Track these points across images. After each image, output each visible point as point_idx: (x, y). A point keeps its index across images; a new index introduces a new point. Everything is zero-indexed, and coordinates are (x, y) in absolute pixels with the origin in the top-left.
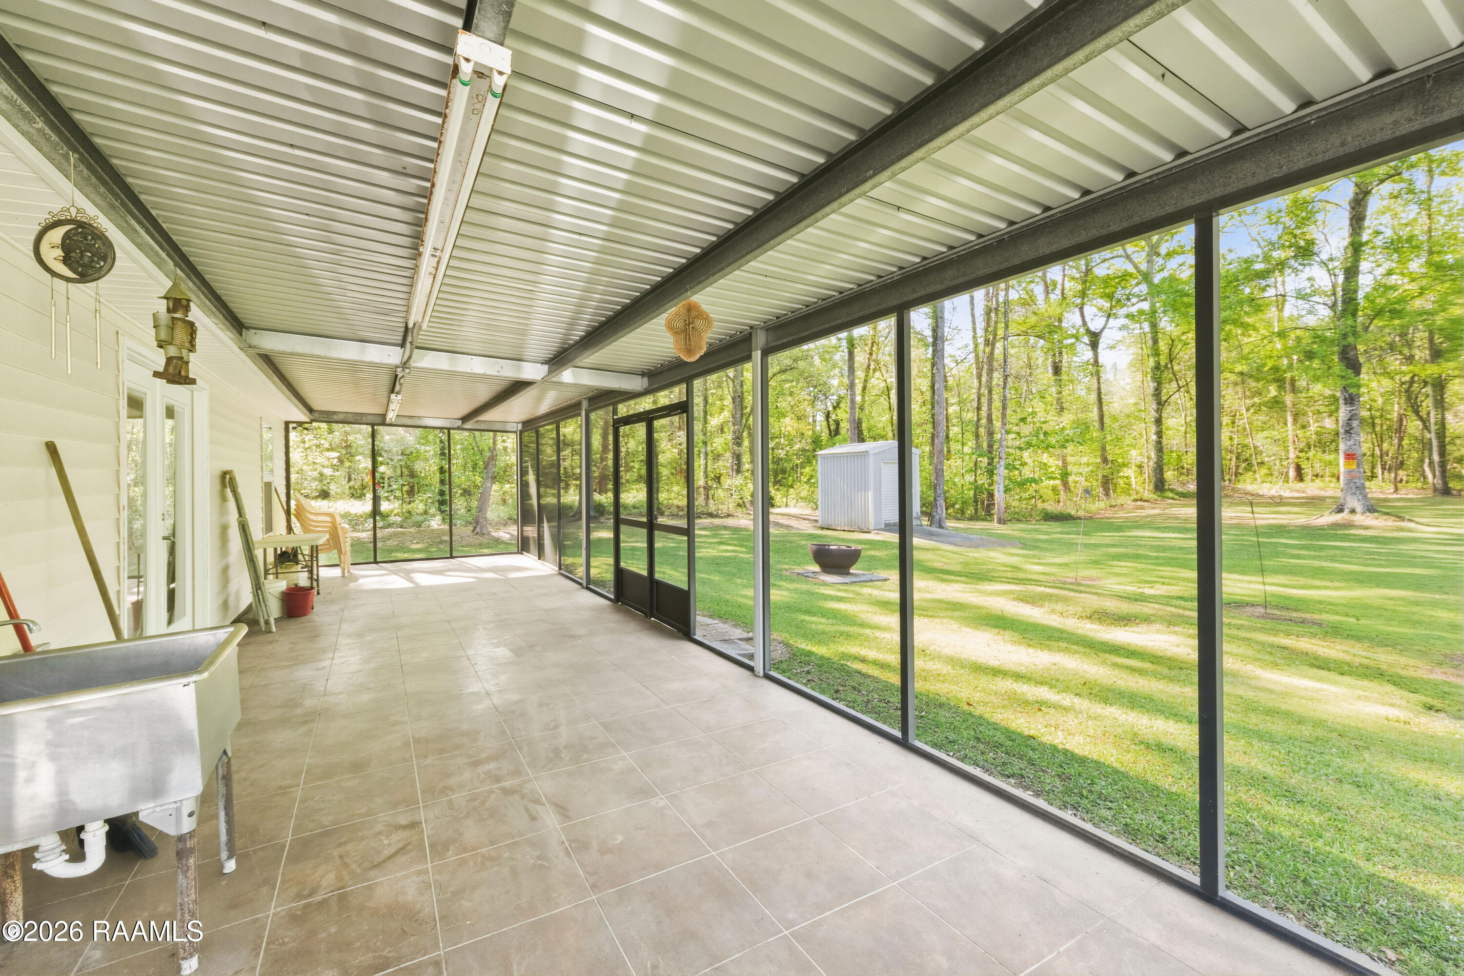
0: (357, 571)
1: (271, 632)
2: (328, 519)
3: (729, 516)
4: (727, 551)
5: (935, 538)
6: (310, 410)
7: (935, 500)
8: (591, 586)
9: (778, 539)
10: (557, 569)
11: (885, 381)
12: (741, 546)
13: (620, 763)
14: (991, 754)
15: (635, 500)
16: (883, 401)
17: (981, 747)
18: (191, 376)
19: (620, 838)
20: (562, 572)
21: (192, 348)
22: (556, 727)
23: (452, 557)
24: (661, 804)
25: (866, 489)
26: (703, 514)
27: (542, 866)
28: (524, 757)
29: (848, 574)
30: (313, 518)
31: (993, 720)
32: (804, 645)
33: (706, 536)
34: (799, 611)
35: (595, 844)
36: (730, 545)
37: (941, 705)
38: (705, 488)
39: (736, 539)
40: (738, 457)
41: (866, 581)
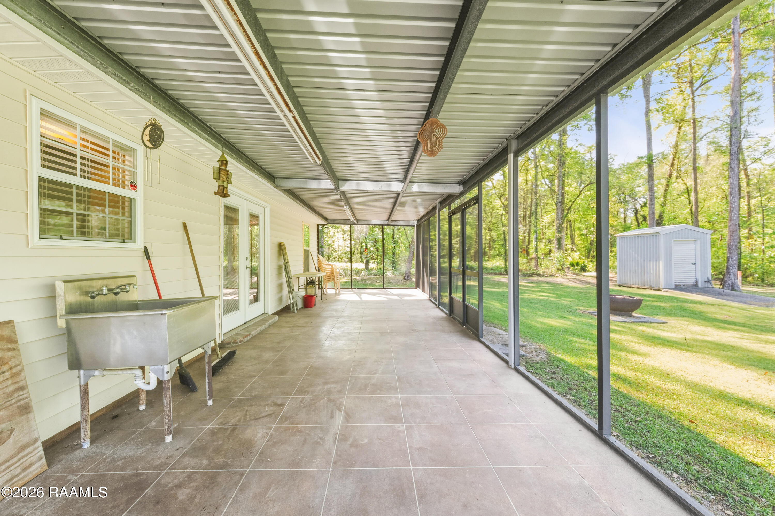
0: (342, 291)
1: (294, 313)
2: (330, 267)
3: (551, 276)
4: (542, 296)
5: (725, 297)
6: (326, 219)
7: (728, 268)
8: (440, 307)
9: (582, 291)
10: (428, 296)
11: (685, 184)
12: (554, 294)
13: (394, 399)
14: (697, 467)
15: (494, 265)
16: (684, 199)
17: (689, 459)
18: (228, 193)
19: (366, 441)
20: (431, 299)
21: (229, 182)
22: (375, 373)
23: (384, 288)
24: (401, 428)
25: (657, 259)
26: (534, 274)
27: (319, 443)
28: (350, 384)
29: (631, 316)
30: (326, 267)
31: (714, 440)
32: (560, 355)
33: (533, 287)
34: (574, 334)
35: (351, 441)
36: (546, 292)
37: (660, 417)
38: (536, 259)
39: (553, 290)
40: (559, 240)
41: (645, 322)
